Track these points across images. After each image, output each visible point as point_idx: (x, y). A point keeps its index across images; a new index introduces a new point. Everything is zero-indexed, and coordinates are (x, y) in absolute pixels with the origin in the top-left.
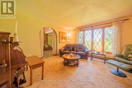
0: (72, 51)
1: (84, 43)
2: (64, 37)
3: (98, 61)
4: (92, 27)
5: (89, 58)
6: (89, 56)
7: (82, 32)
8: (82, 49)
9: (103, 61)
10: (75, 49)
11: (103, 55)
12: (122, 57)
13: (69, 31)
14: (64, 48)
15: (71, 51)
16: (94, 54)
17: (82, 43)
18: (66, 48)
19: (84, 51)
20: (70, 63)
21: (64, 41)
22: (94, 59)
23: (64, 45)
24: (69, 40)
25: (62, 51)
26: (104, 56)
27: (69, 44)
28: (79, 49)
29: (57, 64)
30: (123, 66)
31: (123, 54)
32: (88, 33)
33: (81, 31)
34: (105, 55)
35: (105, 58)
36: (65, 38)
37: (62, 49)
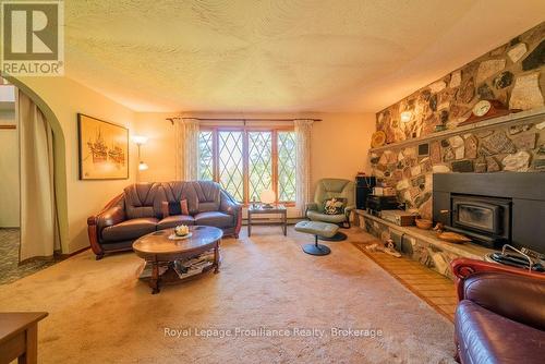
0: (171, 215)
1: (216, 176)
2: (110, 148)
3: (266, 234)
4: (245, 121)
5: (243, 232)
6: (243, 222)
7: (207, 135)
8: (212, 201)
9: (279, 229)
10: (184, 203)
11: (277, 211)
12: (315, 208)
13: (138, 117)
14: (116, 209)
15: (160, 217)
16: (255, 212)
17: (211, 179)
18: (131, 209)
19: (221, 209)
20: (186, 270)
21: (107, 167)
22: (254, 230)
23: (117, 189)
24: (142, 167)
25: (109, 222)
26: (280, 215)
27: (150, 186)
28: (201, 202)
29: (95, 305)
30: (326, 229)
31: (316, 201)
32: (231, 141)
33: (202, 128)
34: (284, 212)
35: (286, 219)
36: (118, 156)
37: (107, 216)
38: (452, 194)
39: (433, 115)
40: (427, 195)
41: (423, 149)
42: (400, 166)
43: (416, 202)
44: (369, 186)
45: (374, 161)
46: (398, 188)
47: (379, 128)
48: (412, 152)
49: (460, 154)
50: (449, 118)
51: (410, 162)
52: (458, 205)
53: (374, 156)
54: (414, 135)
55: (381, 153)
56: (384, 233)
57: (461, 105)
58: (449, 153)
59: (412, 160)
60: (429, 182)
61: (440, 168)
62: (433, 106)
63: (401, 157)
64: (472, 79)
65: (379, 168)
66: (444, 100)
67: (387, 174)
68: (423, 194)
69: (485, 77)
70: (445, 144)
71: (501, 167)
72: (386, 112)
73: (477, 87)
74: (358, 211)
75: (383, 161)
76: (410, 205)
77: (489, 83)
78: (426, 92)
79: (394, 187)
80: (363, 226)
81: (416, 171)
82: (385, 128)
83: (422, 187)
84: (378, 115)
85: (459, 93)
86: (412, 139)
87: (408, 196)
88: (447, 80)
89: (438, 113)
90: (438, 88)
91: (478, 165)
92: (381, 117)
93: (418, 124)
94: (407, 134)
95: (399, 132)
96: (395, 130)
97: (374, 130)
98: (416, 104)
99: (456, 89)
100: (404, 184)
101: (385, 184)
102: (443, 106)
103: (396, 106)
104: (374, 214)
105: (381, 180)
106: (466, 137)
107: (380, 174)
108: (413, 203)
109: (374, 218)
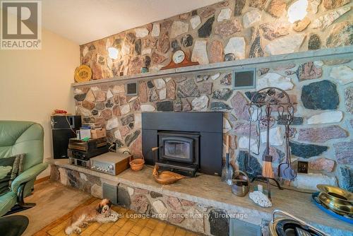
38: (159, 131)
39: (137, 59)
40: (137, 133)
41: (132, 88)
42: (109, 105)
43: (126, 140)
44: (72, 127)
45: (79, 98)
46: (108, 127)
47: (84, 62)
48: (120, 90)
49: (163, 95)
50: (151, 63)
51: (119, 100)
52: (164, 141)
53: (79, 92)
54: (122, 74)
55: (87, 89)
56: (94, 186)
57: (160, 54)
58: (154, 94)
59: (121, 99)
60: (138, 121)
61: (148, 107)
62: (138, 49)
63: (109, 95)
64: (167, 34)
65: (85, 106)
66: (147, 47)
67: (95, 113)
68: (132, 132)
69: (176, 35)
70: (151, 85)
71: (192, 107)
72: (92, 46)
73: (171, 41)
74: (57, 162)
75: (90, 98)
76: (120, 144)
77: (179, 41)
78: (131, 35)
79: (104, 126)
80: (64, 180)
81: (126, 109)
82: (90, 62)
83: (131, 125)
84: (82, 47)
85: (158, 43)
86: (119, 77)
87: (118, 135)
88: (150, 27)
89: (142, 58)
90: (142, 34)
91: (176, 105)
92: (86, 51)
93: (124, 64)
94: (115, 73)
95: (107, 69)
96: (102, 68)
97: (78, 63)
98: (123, 44)
99: (156, 40)
100: (114, 123)
101: (93, 125)
102: (146, 51)
103: (102, 42)
104: (80, 164)
105: (87, 120)
106: (167, 80)
107: (86, 113)
108: (123, 142)
109: (80, 169)
